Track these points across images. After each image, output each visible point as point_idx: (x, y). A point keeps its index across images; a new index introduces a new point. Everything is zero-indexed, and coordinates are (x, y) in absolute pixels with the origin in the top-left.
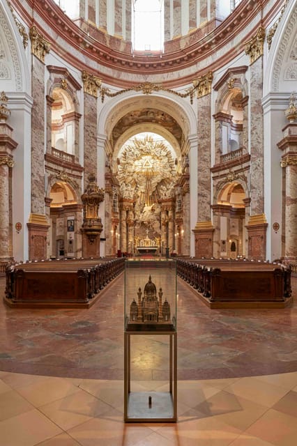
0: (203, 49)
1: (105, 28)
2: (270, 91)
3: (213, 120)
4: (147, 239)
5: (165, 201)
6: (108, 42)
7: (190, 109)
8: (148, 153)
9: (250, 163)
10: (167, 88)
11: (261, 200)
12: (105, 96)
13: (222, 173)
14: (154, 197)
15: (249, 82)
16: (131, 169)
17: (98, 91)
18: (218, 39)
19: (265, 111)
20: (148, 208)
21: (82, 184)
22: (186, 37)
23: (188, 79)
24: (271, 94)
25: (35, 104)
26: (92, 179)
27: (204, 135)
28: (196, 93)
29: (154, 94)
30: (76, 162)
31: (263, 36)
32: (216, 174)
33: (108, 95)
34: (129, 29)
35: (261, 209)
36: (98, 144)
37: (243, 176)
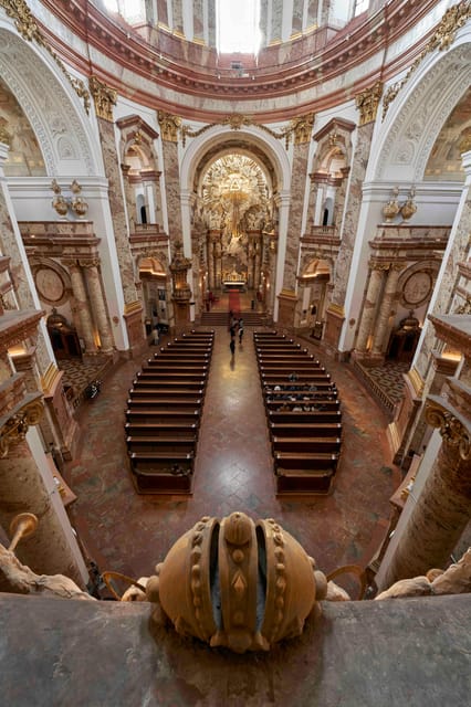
0: (307, 75)
1: (181, 29)
2: (372, 179)
3: (308, 180)
4: (235, 273)
5: (254, 232)
6: (186, 53)
7: (285, 155)
8: (237, 172)
9: (339, 249)
10: (258, 123)
11: (343, 293)
12: (186, 137)
13: (311, 246)
14: (242, 225)
15: (354, 150)
16: (217, 192)
17: (178, 133)
18: (325, 67)
19: (365, 198)
20: (235, 240)
21: (169, 253)
22: (287, 45)
23: (286, 114)
24: (374, 183)
25: (111, 184)
26: (179, 246)
27: (297, 196)
28: (293, 135)
29: (244, 129)
30: (161, 231)
31: (379, 95)
32: (305, 245)
33: (190, 135)
34: (212, 26)
35: (341, 301)
36: (182, 202)
37: (331, 259)
